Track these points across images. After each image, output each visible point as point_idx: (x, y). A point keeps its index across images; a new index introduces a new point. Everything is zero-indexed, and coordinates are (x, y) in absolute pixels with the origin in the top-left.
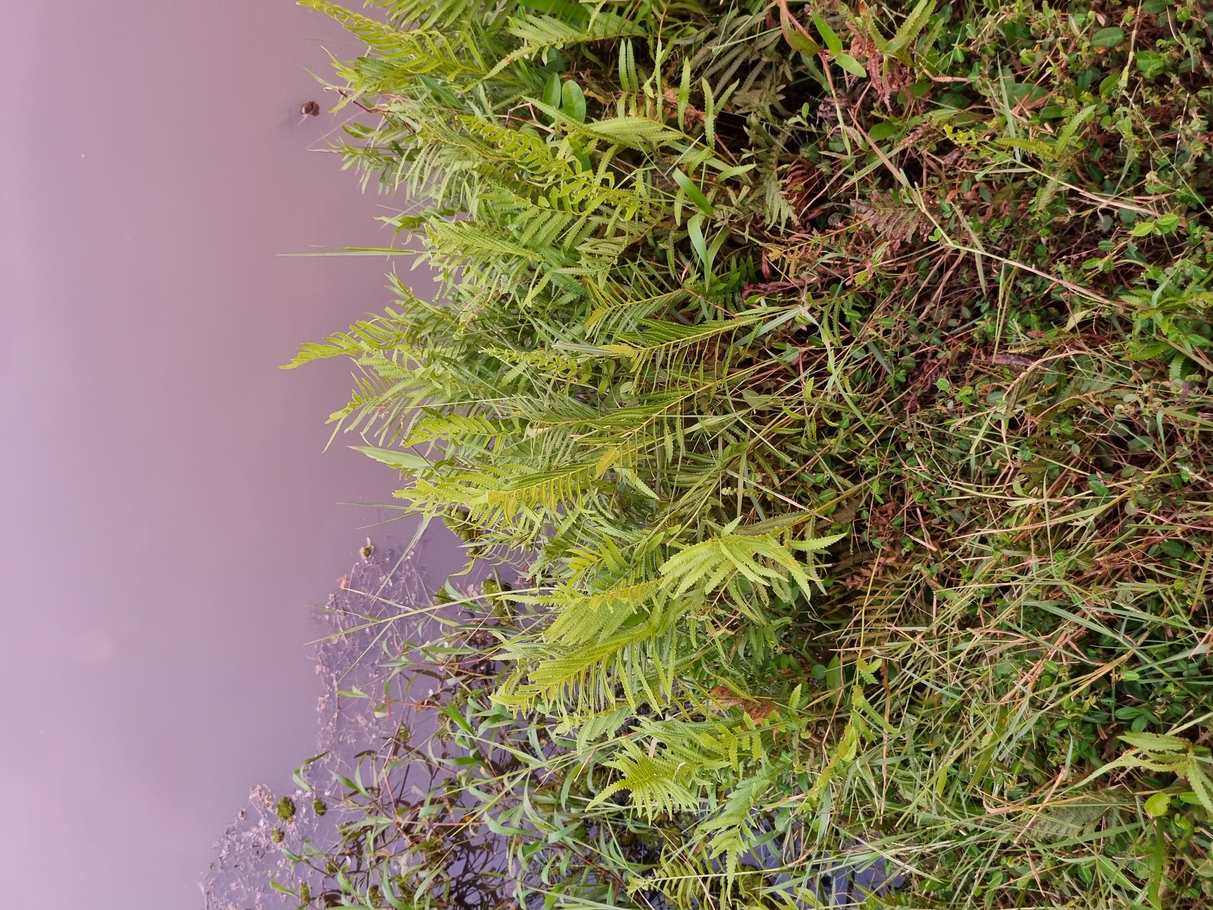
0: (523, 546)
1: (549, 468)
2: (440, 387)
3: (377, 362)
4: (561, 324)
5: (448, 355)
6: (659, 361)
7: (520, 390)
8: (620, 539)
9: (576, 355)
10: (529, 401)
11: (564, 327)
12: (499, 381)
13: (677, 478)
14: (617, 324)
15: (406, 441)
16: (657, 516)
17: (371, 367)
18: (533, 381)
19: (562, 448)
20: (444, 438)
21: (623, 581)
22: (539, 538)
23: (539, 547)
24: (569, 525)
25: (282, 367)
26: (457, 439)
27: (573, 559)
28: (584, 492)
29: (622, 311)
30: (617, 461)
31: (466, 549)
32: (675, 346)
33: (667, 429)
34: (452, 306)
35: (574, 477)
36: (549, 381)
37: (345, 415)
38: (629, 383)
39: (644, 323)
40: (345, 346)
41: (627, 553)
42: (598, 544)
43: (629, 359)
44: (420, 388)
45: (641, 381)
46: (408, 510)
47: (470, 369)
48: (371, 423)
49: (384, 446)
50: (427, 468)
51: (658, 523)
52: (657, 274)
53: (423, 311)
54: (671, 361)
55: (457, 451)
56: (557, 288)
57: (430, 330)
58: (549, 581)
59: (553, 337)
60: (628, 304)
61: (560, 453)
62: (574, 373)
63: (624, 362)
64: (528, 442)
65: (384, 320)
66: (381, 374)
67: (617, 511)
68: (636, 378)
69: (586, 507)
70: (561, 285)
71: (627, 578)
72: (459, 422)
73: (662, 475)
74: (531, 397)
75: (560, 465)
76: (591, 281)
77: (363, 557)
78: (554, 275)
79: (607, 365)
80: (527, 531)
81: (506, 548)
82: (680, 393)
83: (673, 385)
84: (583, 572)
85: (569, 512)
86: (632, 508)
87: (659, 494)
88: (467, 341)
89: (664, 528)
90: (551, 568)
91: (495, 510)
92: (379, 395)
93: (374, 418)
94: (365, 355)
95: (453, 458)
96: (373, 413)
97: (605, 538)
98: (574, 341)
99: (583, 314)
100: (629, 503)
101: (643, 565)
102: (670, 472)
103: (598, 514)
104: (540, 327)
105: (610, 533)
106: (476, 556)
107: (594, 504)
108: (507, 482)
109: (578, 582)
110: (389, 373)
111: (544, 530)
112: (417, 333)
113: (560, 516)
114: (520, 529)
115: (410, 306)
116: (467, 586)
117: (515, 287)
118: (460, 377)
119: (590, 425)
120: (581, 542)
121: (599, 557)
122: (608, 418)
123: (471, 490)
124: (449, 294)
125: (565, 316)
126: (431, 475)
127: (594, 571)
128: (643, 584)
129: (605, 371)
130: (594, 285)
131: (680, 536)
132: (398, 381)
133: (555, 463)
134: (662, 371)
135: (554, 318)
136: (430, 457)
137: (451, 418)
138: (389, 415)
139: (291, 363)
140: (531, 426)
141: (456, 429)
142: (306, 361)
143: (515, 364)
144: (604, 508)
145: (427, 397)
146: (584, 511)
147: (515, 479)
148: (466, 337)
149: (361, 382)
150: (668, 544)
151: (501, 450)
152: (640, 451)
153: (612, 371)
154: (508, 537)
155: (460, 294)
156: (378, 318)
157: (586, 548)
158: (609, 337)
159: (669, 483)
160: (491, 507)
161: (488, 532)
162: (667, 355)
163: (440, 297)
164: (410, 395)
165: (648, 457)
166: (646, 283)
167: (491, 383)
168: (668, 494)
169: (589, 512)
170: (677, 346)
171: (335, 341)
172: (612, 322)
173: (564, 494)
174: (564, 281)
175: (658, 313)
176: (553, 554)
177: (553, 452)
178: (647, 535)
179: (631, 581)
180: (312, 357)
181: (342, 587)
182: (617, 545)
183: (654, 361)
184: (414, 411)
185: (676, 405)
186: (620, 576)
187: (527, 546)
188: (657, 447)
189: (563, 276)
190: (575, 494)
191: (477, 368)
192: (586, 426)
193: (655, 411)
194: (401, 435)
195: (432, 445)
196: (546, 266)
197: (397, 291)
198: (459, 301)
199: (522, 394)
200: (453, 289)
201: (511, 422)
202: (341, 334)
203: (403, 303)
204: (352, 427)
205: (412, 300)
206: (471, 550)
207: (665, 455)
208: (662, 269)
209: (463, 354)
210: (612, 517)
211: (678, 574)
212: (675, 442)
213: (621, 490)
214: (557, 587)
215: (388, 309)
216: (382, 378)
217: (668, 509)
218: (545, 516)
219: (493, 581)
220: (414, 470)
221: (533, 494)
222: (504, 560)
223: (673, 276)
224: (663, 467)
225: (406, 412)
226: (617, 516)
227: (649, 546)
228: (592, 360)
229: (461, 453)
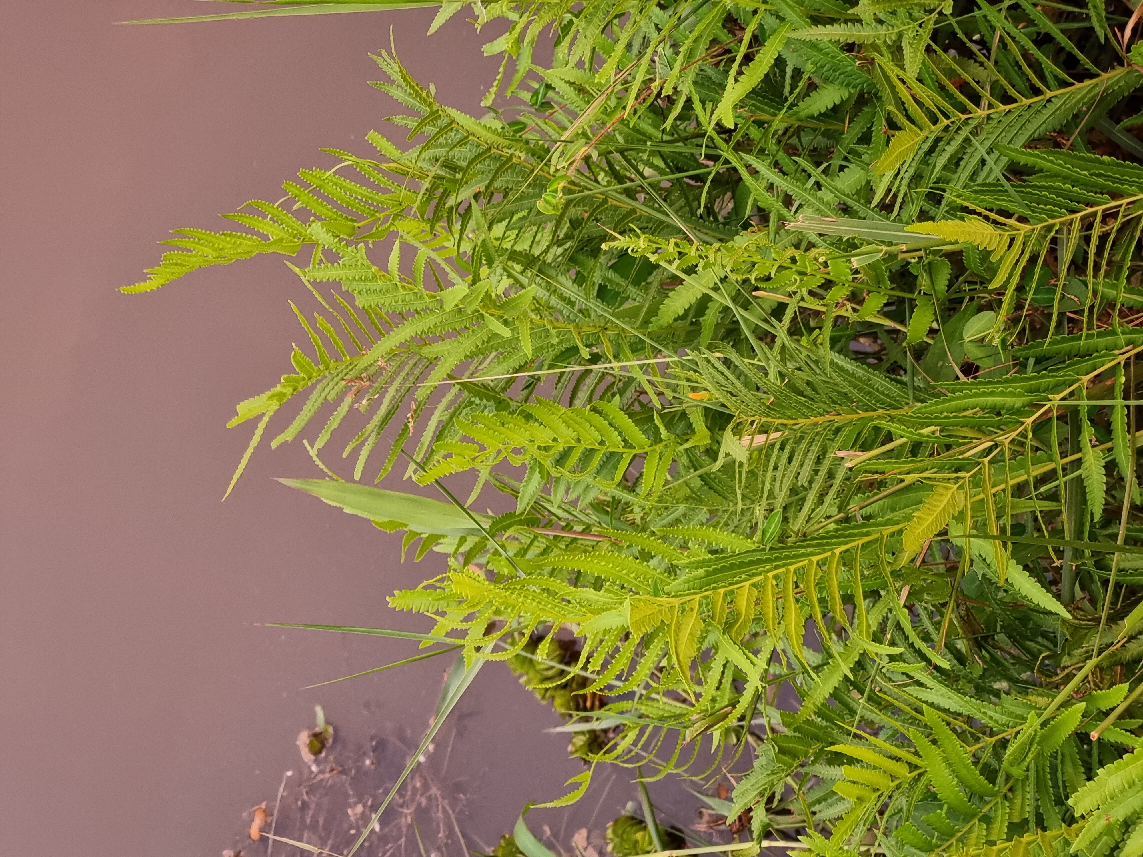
0: (717, 734)
1: (783, 538)
2: (506, 332)
3: (351, 273)
4: (809, 167)
5: (522, 246)
6: (1066, 256)
7: (706, 336)
8: (970, 720)
9: (851, 245)
10: (727, 362)
11: (816, 173)
12: (653, 311)
13: (1116, 560)
14: (955, 162)
15: (422, 466)
16: (1065, 661)
17: (337, 285)
18: (738, 313)
19: (816, 486)
20: (516, 461)
21: (979, 830)
22: (755, 713)
23: (757, 734)
24: (835, 681)
25: (125, 290)
26: (548, 463)
27: (845, 770)
28: (874, 595)
29: (965, 133)
30: (960, 518)
31: (569, 737)
32: (1109, 216)
33: (1088, 432)
34: (530, 119)
35: (847, 560)
36: (779, 311)
37: (274, 406)
38: (988, 314)
39: (1023, 160)
40: (273, 231)
41: (986, 757)
42: (911, 732)
43: (986, 254)
44: (455, 333)
45: (1019, 306)
46: (427, 641)
47: (580, 280)
48: (334, 422)
49: (367, 479)
50: (472, 532)
51: (1069, 677)
52: (1054, 30)
53: (463, 142)
54: (1099, 252)
55: (546, 490)
56: (797, 73)
57: (481, 187)
58: (784, 822)
59: (788, 201)
60: (981, 113)
61: (811, 497)
62: (846, 292)
63: (972, 262)
64: (729, 467)
65: (365, 164)
66: (361, 302)
67: (961, 645)
68: (1007, 299)
69: (877, 638)
70: (809, 68)
71: (987, 820)
72: (555, 420)
73: (1078, 554)
74: (734, 357)
75: (810, 528)
76: (884, 61)
77: (307, 756)
78: (789, 42)
79: (930, 269)
80: (727, 694)
81: (673, 735)
82: (1122, 339)
83: (1105, 316)
84: (872, 803)
85: (836, 647)
86: (1001, 638)
87: (1070, 603)
88: (572, 212)
89: (1081, 694)
90: (788, 790)
91: (646, 642)
92: (355, 353)
93: (343, 410)
94: (318, 254)
95: (537, 506)
96: (340, 399)
97: (930, 716)
98: (846, 210)
99: (865, 139)
100: (991, 625)
101: (1030, 787)
102: (1097, 546)
103: (909, 655)
104: (754, 172)
105: (945, 703)
106: (595, 758)
107: (898, 626)
108: (672, 570)
109: (861, 831)
110: (380, 300)
111: (771, 691)
112: (446, 194)
113: (811, 657)
114: (708, 690)
115: (430, 130)
116: (570, 835)
117: (691, 75)
118: (554, 301)
119: (886, 425)
120: (866, 724)
121: (912, 767)
122: (932, 406)
123: (589, 593)
124: (523, 85)
125: (821, 141)
126: (480, 548)
127: (901, 801)
128: (1027, 837)
129: (924, 282)
130: (893, 71)
131: (1129, 713)
132: (402, 317)
133: (797, 524)
134: (1075, 281)
135: (792, 151)
136: (479, 507)
137: (531, 407)
138: (379, 402)
139: (144, 278)
140: (737, 431)
141: (544, 436)
142: (179, 271)
143: (691, 270)
144: (926, 638)
145: (471, 357)
146: (873, 648)
147: (698, 565)
148: (568, 203)
149: (313, 323)
150: (1094, 735)
151: (659, 488)
152: (1020, 490)
153: (942, 284)
154: (678, 707)
155: (549, 87)
156: (350, 160)
157: (879, 741)
158: (934, 198)
159: (1096, 574)
160: (636, 638)
161: (630, 696)
162: (1087, 239)
163: (500, 94)
164: (429, 351)
165: (1039, 506)
166: (1026, 55)
167: (632, 313)
168: (1093, 601)
169: (885, 650)
170: (1114, 215)
171: (249, 221)
172: (942, 160)
173: (822, 601)
174: (818, 56)
175: (1063, 131)
176: (794, 755)
177: (793, 491)
178: (1039, 710)
179: (1000, 828)
180: (194, 261)
181: (254, 832)
182: (961, 735)
183: (1052, 251)
184: (439, 392)
185: (1113, 371)
186: (968, 817)
187: (727, 731)
188: (1062, 480)
189: (814, 46)
190: (848, 599)
191: (597, 278)
192: (877, 429)
193: (1056, 388)
194: (407, 453)
195: (484, 475)
196: (771, 22)
197: (397, 93)
198: (547, 105)
199: (711, 348)
200: (531, 74)
201: (684, 415)
202: (264, 206)
203: (412, 123)
204: (289, 435)
205: (435, 116)
206: (580, 741)
207: (1085, 501)
208: (1071, 17)
209: (559, 243)
210: (945, 665)
211: (1119, 814)
212: (1111, 467)
213: (970, 590)
214: (804, 842)
215: (374, 137)
216: (363, 312)
217: (1095, 641)
218: (774, 657)
219: (638, 822)
220: (435, 539)
221: (743, 603)
222: (671, 769)
223: (1100, 33)
224: (1079, 534)
225: (421, 394)
226: (960, 658)
227: (1044, 739)
228: (891, 257)
229: (559, 495)
